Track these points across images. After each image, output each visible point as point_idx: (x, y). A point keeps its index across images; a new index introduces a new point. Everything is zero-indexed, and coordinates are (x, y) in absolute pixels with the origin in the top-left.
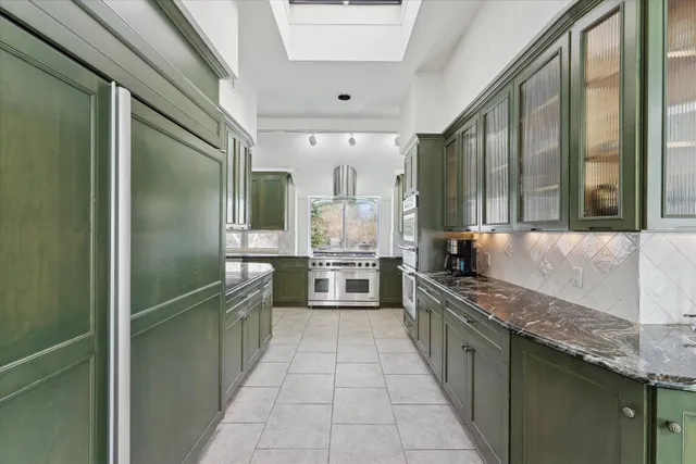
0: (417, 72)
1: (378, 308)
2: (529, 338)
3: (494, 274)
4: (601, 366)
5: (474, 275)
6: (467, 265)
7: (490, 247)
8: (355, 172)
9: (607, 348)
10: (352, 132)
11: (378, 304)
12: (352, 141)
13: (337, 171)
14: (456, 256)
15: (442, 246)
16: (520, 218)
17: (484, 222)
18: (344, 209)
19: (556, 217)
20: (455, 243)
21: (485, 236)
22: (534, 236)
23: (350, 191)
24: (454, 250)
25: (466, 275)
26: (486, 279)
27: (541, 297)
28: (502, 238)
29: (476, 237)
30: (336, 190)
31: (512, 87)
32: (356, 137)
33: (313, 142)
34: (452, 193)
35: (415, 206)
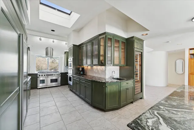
0: (73, 31)
1: (60, 86)
2: (94, 81)
3: (88, 74)
4: (102, 82)
5: (84, 74)
6: (83, 73)
7: (87, 69)
8: (53, 49)
9: (102, 80)
10: (53, 39)
11: (60, 85)
12: (53, 42)
13: (47, 48)
14: (81, 71)
15: (78, 69)
16: (93, 64)
17: (87, 64)
18: (48, 59)
19: (97, 64)
20: (81, 68)
21: (86, 67)
22: (94, 67)
23: (51, 55)
24: (81, 70)
25: (83, 75)
26: (87, 75)
27: (95, 77)
28: (89, 67)
29: (84, 67)
30: (47, 54)
31: (91, 41)
32: (55, 40)
33: (40, 40)
34: (80, 58)
35: (72, 60)
